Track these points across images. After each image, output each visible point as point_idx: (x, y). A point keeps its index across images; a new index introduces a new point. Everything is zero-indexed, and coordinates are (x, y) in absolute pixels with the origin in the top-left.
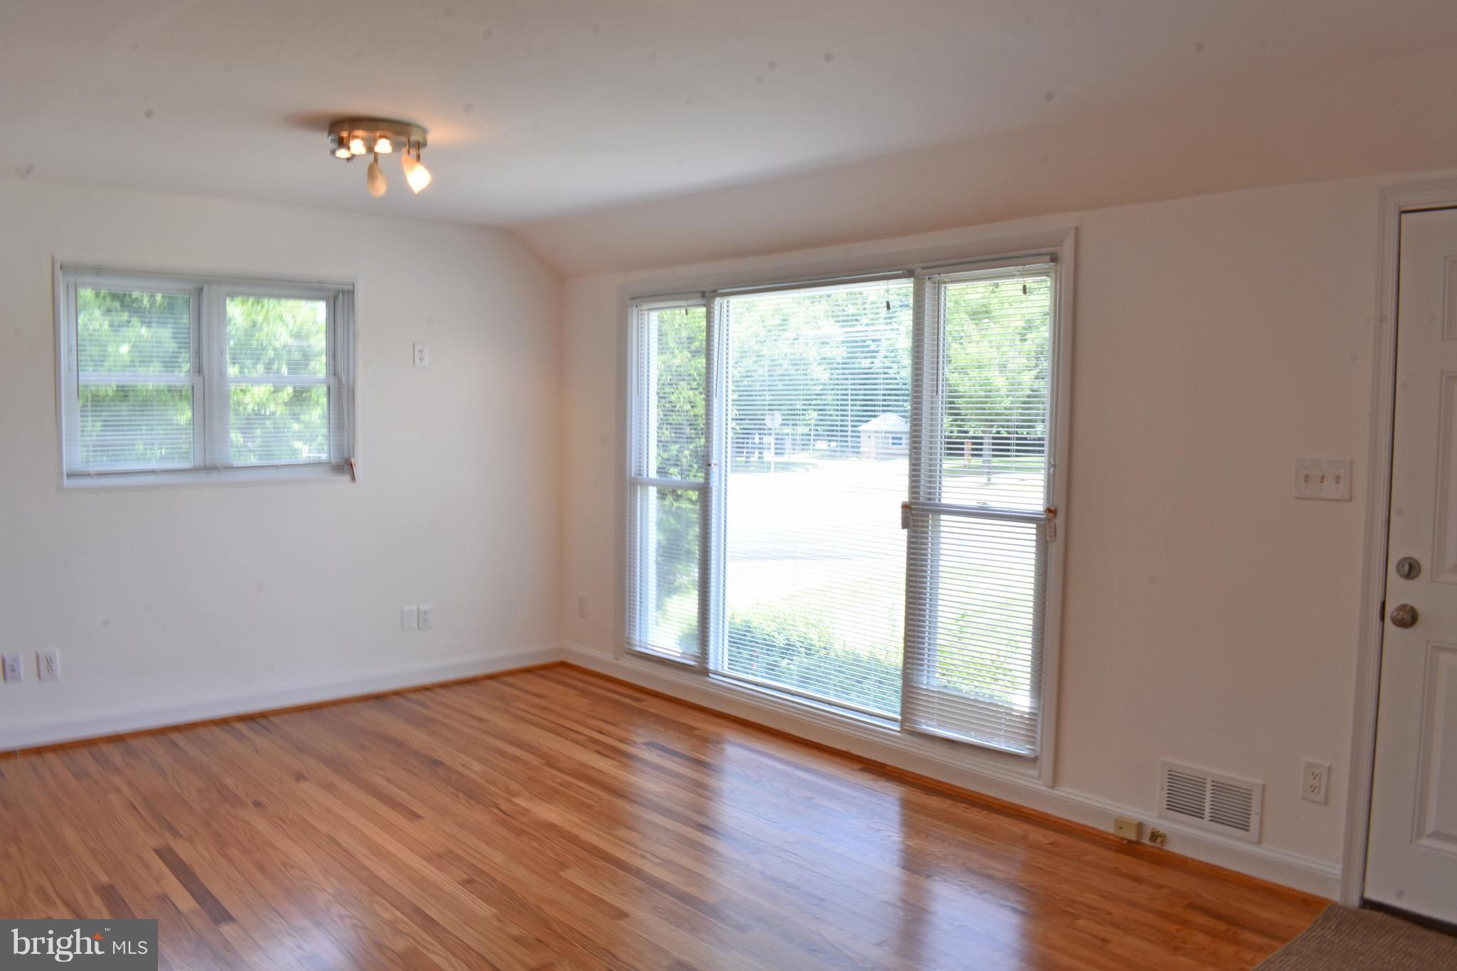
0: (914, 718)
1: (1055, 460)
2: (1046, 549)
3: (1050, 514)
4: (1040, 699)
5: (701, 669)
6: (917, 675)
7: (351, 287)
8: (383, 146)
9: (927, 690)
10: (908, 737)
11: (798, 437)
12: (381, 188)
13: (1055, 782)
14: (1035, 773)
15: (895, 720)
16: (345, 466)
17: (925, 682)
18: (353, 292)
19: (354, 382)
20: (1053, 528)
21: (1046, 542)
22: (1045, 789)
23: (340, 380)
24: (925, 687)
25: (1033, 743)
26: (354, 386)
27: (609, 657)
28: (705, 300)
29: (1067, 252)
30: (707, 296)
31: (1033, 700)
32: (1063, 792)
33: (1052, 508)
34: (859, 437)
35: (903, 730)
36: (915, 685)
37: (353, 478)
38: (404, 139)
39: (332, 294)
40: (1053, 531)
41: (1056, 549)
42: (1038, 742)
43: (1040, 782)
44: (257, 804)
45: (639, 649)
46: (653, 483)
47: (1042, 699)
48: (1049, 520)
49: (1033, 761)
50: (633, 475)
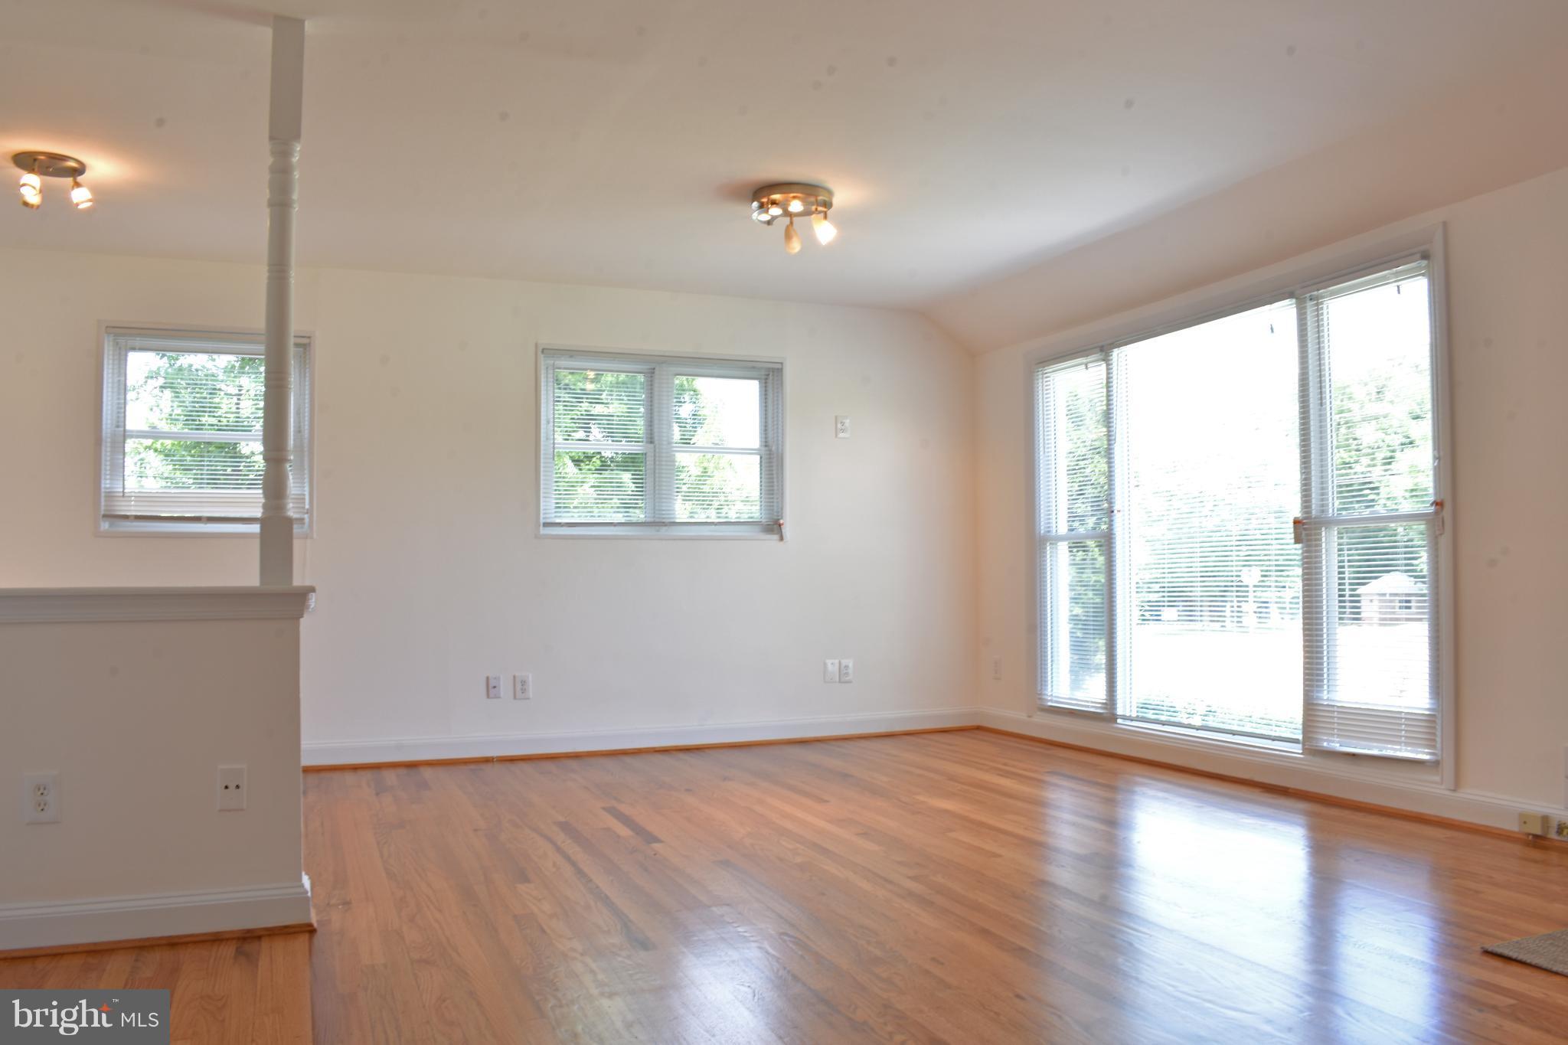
0: (1315, 736)
1: (1439, 452)
2: (1436, 544)
3: (1438, 507)
4: (1438, 699)
5: (1108, 715)
6: (1318, 692)
7: (779, 366)
8: (796, 206)
9: (1328, 705)
10: (1310, 758)
11: (1287, 605)
12: (796, 246)
13: (1457, 786)
14: (1437, 778)
15: (1296, 741)
16: (774, 526)
17: (1325, 698)
18: (782, 369)
19: (782, 450)
20: (1441, 520)
21: (1436, 537)
22: (1447, 793)
23: (770, 450)
24: (1325, 703)
25: (1433, 747)
26: (782, 454)
27: (1023, 716)
28: (1104, 353)
29: (1437, 249)
30: (1103, 348)
31: (1432, 701)
32: (1468, 793)
33: (1438, 501)
34: (1359, 602)
35: (1305, 751)
36: (1315, 702)
37: (782, 539)
38: (812, 199)
39: (763, 372)
40: (1441, 524)
41: (1445, 541)
42: (1439, 745)
43: (1443, 787)
44: (688, 790)
45: (1050, 704)
46: (1062, 538)
47: (1440, 699)
48: (1436, 513)
49: (1435, 765)
50: (1042, 532)
